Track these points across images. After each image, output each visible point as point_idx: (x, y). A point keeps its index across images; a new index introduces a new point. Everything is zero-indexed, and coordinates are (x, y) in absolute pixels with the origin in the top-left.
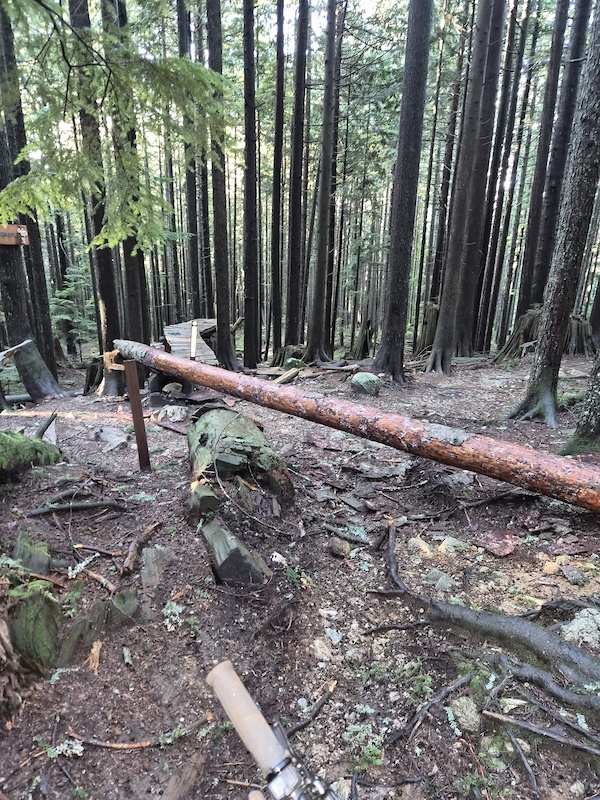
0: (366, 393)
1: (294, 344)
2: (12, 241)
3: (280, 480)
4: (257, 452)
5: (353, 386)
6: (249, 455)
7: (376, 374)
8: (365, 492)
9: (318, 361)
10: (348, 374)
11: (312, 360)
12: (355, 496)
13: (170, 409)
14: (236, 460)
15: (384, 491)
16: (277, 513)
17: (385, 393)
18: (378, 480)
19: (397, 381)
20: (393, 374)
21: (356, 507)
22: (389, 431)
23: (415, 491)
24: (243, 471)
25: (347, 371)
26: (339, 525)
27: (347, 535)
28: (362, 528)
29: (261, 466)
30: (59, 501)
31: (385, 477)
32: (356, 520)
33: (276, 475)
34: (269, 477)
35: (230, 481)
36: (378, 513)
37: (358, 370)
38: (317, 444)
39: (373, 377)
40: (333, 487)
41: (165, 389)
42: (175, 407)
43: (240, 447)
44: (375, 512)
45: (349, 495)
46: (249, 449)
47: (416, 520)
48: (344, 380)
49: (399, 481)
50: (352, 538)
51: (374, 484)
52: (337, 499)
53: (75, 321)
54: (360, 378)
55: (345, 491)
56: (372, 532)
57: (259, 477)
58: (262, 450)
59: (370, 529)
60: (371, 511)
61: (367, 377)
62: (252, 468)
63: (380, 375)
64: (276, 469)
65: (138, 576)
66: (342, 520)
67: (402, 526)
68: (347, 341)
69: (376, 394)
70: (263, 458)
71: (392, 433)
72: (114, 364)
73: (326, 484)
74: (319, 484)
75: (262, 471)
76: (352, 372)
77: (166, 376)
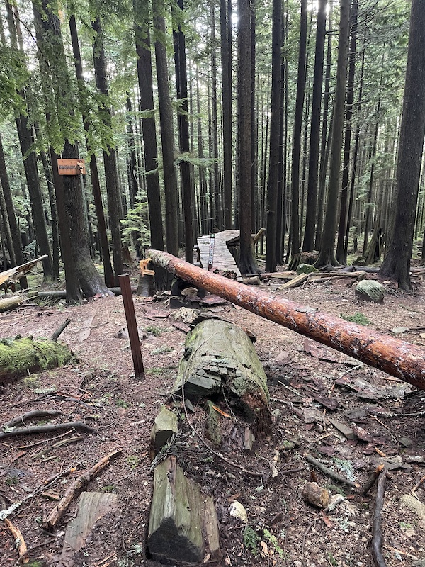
0: (369, 299)
1: (309, 250)
2: (73, 172)
3: (255, 407)
4: (232, 374)
5: (357, 292)
6: (224, 378)
7: (381, 282)
8: (357, 415)
9: (329, 265)
10: (354, 279)
11: (324, 265)
12: (346, 418)
13: (184, 310)
14: (209, 383)
15: (379, 416)
16: (248, 446)
17: (389, 300)
18: (373, 401)
19: (403, 289)
20: (399, 282)
21: (346, 433)
22: (383, 356)
23: (415, 421)
24: (215, 395)
25: (353, 277)
26: (324, 456)
27: (331, 470)
28: (350, 463)
29: (235, 391)
30: (19, 424)
31: (381, 399)
32: (344, 451)
33: (251, 402)
34: (243, 404)
35: (201, 405)
36: (370, 445)
37: (363, 278)
38: (314, 353)
39: (377, 284)
40: (323, 407)
41: (183, 293)
42: (188, 310)
43: (215, 369)
44: (366, 443)
45: (339, 416)
46: (224, 371)
47: (413, 463)
48: (349, 286)
49: (397, 405)
50: (337, 476)
51: (369, 405)
52: (326, 421)
53: (141, 231)
54: (364, 285)
55: (335, 411)
56: (360, 469)
57: (232, 403)
58: (238, 372)
59: (358, 464)
60: (360, 442)
61: (372, 284)
62: (226, 392)
63: (385, 282)
64: (252, 394)
65: (62, 533)
66: (328, 449)
67: (395, 471)
68: (360, 246)
69: (381, 301)
70: (238, 381)
71: (387, 358)
72: (147, 270)
73: (316, 402)
74: (308, 400)
75: (235, 396)
76: (358, 279)
77: (183, 282)
